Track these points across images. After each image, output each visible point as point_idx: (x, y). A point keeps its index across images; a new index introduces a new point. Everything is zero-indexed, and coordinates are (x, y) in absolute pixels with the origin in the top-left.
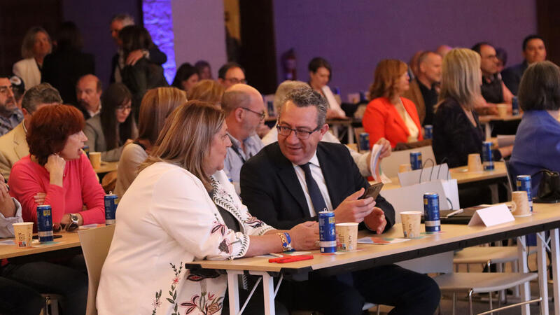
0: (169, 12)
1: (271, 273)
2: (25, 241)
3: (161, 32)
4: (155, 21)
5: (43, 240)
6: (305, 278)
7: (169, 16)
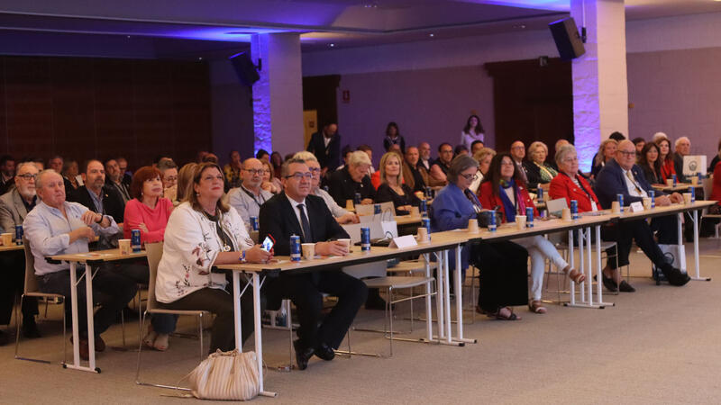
0: (269, 120)
1: (257, 272)
2: (126, 250)
3: (264, 132)
4: (260, 126)
5: (134, 250)
6: (277, 275)
7: (269, 123)
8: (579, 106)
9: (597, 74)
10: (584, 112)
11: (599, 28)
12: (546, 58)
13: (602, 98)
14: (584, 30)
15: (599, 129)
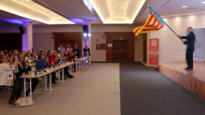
8: (24, 43)
9: (28, 37)
10: (25, 44)
11: (28, 28)
12: (8, 33)
13: (29, 41)
14: (25, 28)
15: (28, 48)
